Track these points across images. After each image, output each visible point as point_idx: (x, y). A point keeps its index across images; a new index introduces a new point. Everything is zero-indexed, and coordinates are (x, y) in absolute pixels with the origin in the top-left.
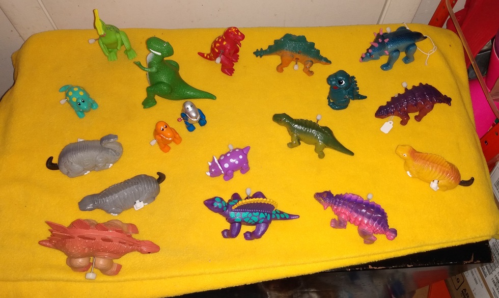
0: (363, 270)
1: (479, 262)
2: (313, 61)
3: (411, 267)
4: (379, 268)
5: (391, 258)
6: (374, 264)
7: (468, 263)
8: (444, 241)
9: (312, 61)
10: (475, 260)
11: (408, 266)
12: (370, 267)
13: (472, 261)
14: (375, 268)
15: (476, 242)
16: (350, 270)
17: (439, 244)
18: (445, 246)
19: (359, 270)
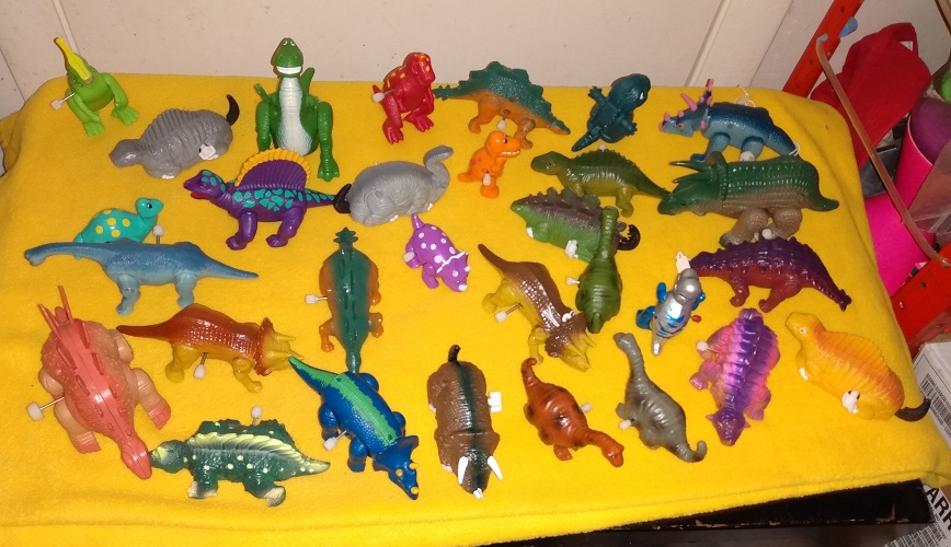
0: (686, 529)
1: (906, 520)
2: (537, 120)
3: (777, 526)
4: (716, 526)
5: (738, 508)
6: (706, 517)
7: (885, 523)
8: (838, 477)
9: (533, 122)
10: (898, 517)
11: (771, 524)
12: (699, 524)
13: (893, 518)
14: (708, 526)
15: (899, 483)
16: (659, 528)
17: (828, 482)
18: (841, 486)
19: (678, 529)
